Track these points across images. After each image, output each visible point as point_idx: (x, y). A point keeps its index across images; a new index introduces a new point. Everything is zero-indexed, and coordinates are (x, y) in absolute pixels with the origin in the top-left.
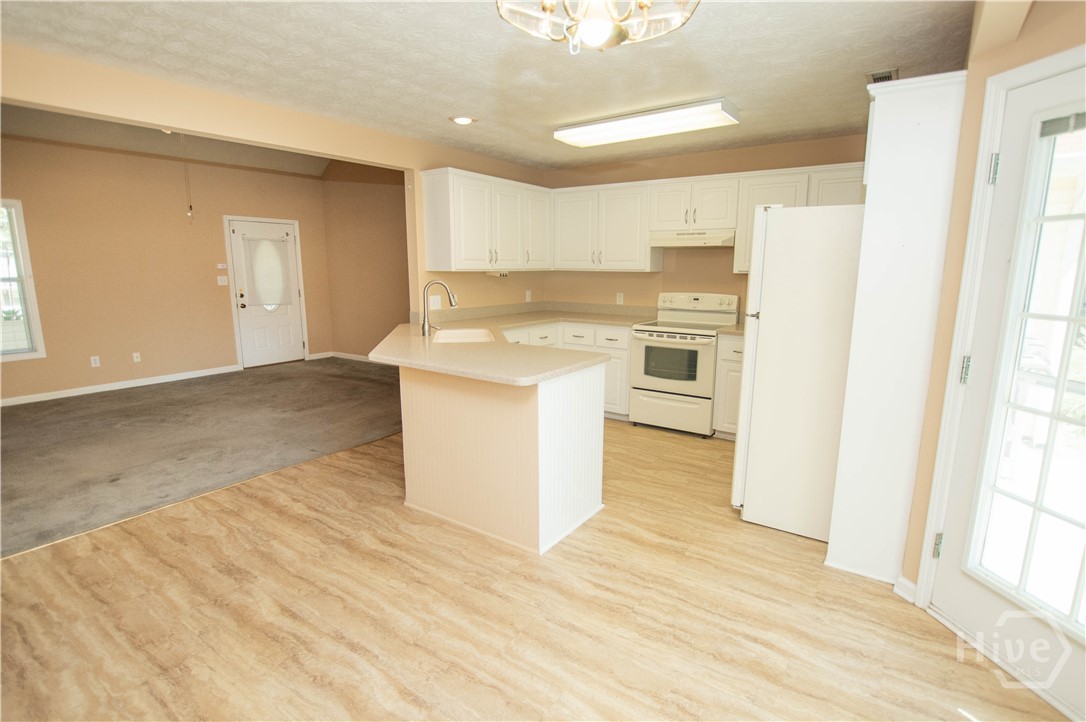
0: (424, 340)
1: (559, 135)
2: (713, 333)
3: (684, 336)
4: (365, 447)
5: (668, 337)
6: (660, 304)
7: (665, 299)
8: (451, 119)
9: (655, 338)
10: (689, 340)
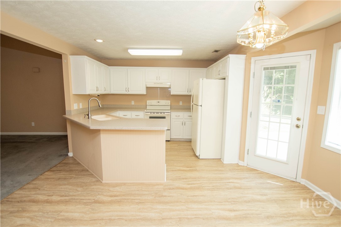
0: (89, 121)
1: (130, 51)
2: (170, 111)
3: (161, 113)
4: (54, 168)
5: (156, 113)
6: (147, 104)
7: (149, 102)
8: (95, 40)
9: (152, 114)
10: (163, 114)
